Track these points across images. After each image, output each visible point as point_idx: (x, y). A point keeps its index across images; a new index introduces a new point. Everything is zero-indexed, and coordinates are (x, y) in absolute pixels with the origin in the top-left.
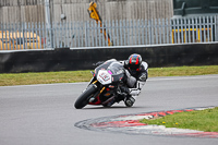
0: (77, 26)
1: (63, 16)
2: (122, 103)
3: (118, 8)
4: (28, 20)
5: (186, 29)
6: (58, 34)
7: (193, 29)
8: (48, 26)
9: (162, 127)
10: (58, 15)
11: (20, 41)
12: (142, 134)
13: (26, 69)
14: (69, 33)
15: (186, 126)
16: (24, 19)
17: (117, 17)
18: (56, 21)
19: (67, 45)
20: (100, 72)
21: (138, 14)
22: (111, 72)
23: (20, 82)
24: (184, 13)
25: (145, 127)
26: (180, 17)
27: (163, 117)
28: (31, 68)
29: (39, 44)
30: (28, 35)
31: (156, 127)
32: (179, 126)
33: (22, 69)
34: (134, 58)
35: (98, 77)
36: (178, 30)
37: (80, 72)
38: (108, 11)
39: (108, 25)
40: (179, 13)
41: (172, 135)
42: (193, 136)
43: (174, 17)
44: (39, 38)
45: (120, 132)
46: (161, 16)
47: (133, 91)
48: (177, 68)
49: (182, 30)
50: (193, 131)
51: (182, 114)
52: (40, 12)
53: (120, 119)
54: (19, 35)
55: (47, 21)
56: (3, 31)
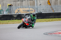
0: (44, 6)
1: (40, 4)
3: (55, 1)
4: (31, 5)
6: (39, 9)
8: (36, 7)
11: (28, 11)
14: (42, 8)
16: (29, 5)
18: (38, 5)
19: (41, 12)
30: (30, 9)
37: (45, 19)
39: (53, 6)
44: (33, 10)
45: (56, 36)
52: (34, 3)
54: (28, 9)
55: (36, 5)
56: (23, 8)
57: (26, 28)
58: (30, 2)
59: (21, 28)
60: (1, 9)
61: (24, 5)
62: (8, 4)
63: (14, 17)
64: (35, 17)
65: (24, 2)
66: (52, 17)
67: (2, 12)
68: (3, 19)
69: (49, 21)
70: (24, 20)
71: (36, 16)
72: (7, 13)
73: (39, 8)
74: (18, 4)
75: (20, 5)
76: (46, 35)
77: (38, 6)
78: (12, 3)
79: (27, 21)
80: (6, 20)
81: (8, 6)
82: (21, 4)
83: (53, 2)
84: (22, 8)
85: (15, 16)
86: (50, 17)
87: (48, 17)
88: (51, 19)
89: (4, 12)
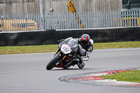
0: (60, 15)
1: (51, 9)
2: (76, 66)
3: (86, 4)
4: (29, 12)
5: (130, 18)
6: (48, 21)
7: (135, 18)
8: (42, 16)
9: (114, 80)
10: (48, 8)
11: (23, 26)
12: (102, 85)
13: (27, 43)
14: (55, 20)
15: (130, 80)
16: (26, 11)
17: (86, 10)
18: (47, 12)
19: (54, 28)
20: (63, 46)
21: (99, 8)
22: (70, 46)
23: (24, 52)
24: (129, 7)
25: (104, 81)
26: (127, 10)
27: (115, 74)
28: (31, 42)
29: (36, 27)
30: (29, 21)
31: (111, 81)
32: (125, 80)
33: (25, 43)
34: (85, 36)
35: (62, 49)
36: (125, 18)
38: (80, 6)
39: (80, 15)
40: (126, 7)
41: (121, 86)
42: (134, 86)
43: (123, 10)
44: (36, 24)
45: (88, 84)
46: (114, 9)
47: (84, 58)
48: (124, 43)
49: (128, 18)
50: (134, 83)
51: (128, 72)
52: (37, 7)
53: (88, 75)
54: (23, 21)
55: (41, 12)
56: (13, 19)
58: (28, 6)
61: (14, 11)
65: (14, 4)
73: (49, 19)
74: (1, 10)
82: (8, 11)
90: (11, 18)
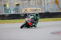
0: (51, 6)
1: (47, 3)
8: (43, 6)
14: (49, 8)
16: (36, 4)
18: (45, 4)
19: (49, 11)
29: (41, 11)
30: (38, 8)
37: (52, 18)
39: (60, 6)
44: (41, 9)
52: (41, 2)
54: (35, 8)
55: (43, 4)
56: (31, 7)
57: (28, 27)
58: (37, 2)
59: (24, 28)
60: (8, 8)
61: (31, 4)
62: (16, 4)
63: (21, 17)
64: (38, 17)
65: (31, 1)
66: (59, 16)
67: (9, 11)
68: (10, 18)
69: (56, 20)
70: (27, 19)
71: (39, 15)
72: (14, 12)
73: (47, 7)
74: (26, 4)
75: (27, 4)
76: (53, 34)
77: (45, 6)
78: (19, 2)
79: (30, 21)
80: (13, 19)
81: (15, 5)
82: (29, 4)
83: (60, 2)
84: (29, 7)
85: (22, 15)
86: (58, 16)
87: (55, 16)
88: (59, 18)
89: (11, 11)
90: (30, 7)
